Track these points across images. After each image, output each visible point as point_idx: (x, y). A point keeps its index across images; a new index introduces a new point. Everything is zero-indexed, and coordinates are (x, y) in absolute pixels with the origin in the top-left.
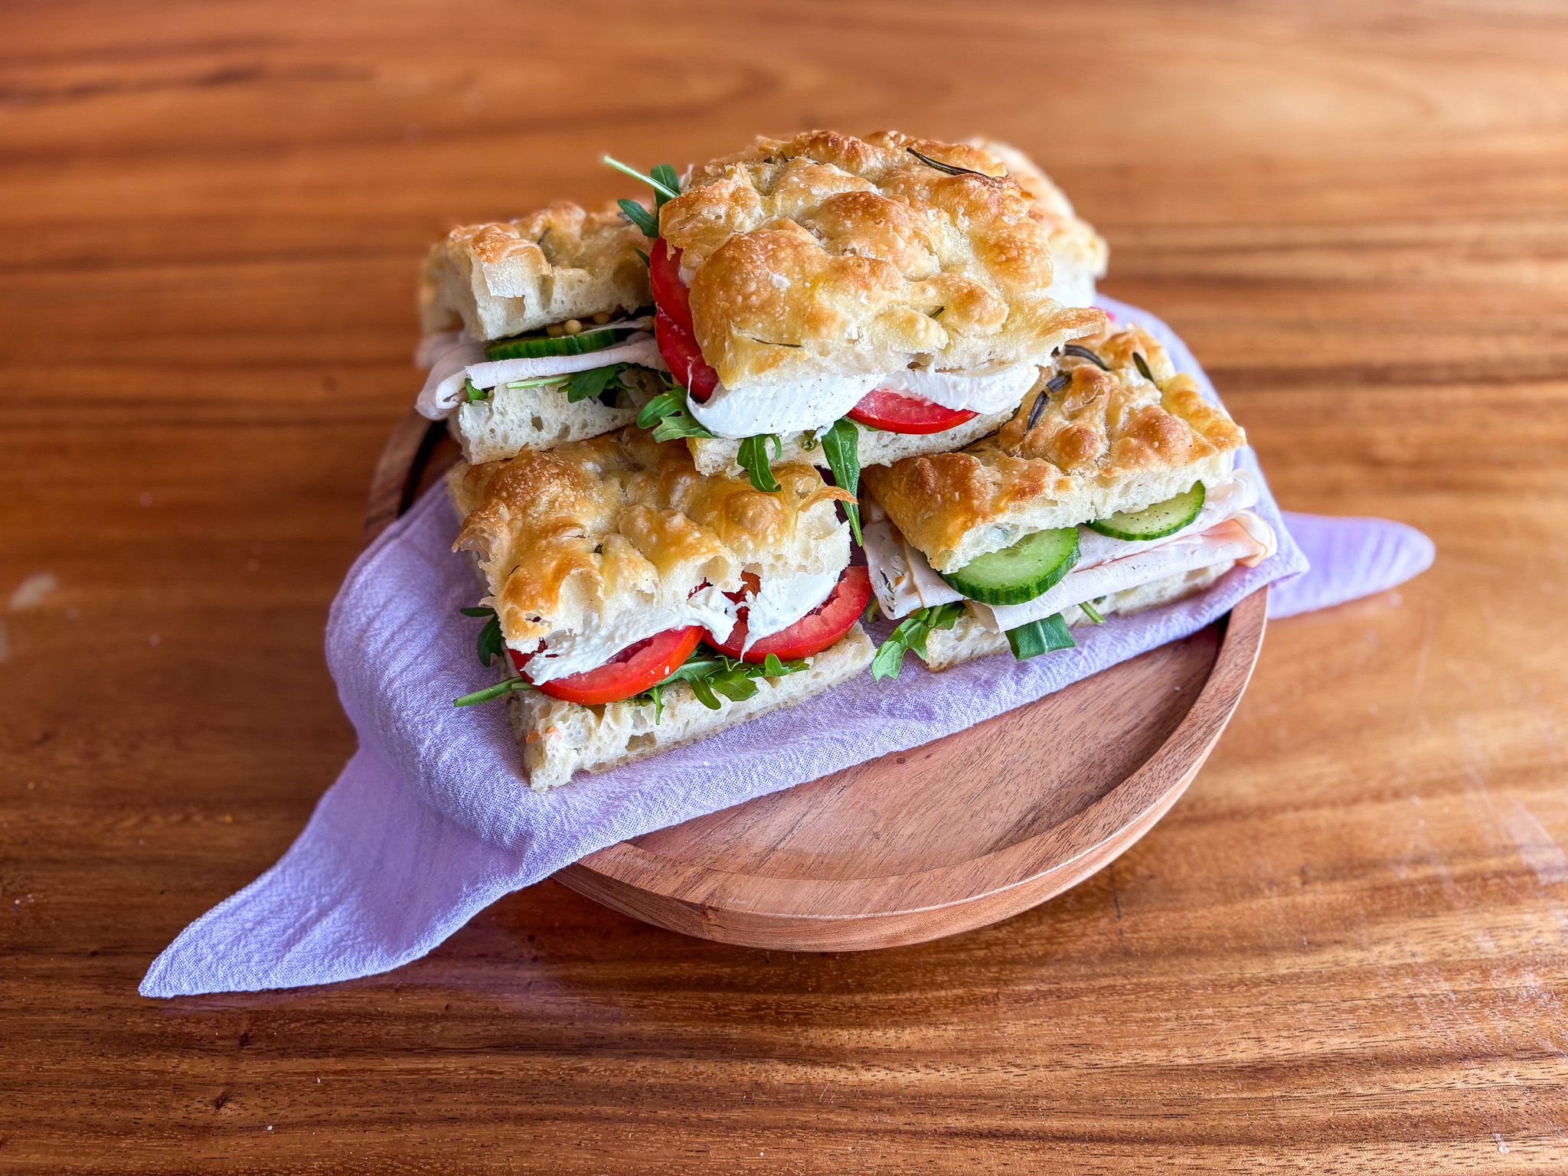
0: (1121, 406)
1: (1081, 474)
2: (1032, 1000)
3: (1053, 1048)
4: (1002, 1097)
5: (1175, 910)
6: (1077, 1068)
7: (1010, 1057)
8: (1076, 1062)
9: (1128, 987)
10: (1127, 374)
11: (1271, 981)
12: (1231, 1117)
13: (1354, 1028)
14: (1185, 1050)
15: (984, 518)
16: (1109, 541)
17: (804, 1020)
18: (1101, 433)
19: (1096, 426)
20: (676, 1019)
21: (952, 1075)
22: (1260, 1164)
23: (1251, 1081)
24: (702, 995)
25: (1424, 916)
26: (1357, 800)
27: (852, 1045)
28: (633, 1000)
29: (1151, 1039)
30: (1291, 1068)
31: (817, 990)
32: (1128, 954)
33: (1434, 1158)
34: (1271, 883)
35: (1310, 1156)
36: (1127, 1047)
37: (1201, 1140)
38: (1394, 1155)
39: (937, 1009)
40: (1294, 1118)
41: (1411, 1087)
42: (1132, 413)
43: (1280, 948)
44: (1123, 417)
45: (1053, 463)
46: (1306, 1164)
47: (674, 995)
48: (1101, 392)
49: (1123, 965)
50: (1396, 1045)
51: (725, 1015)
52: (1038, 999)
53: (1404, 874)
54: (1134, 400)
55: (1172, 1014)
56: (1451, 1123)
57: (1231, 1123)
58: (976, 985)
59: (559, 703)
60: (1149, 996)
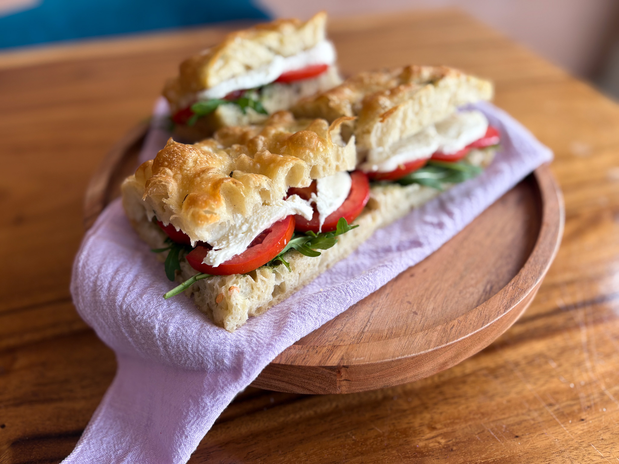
59: (229, 277)
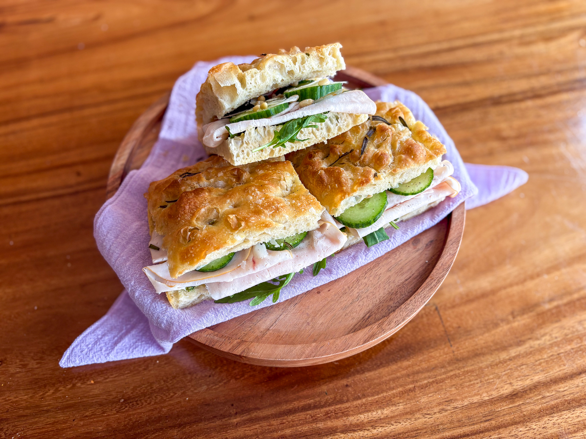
0: (397, 141)
1: (384, 172)
2: (427, 386)
3: (439, 404)
4: (426, 428)
5: (470, 339)
6: (450, 410)
7: (425, 411)
8: (449, 408)
9: (461, 373)
10: (398, 126)
11: (510, 359)
12: (507, 416)
13: (542, 371)
14: (486, 394)
15: (349, 195)
16: (399, 196)
17: (345, 414)
18: (390, 153)
19: (388, 151)
20: (297, 425)
21: (406, 424)
22: (520, 431)
23: (511, 400)
24: (305, 413)
25: (557, 322)
26: (524, 280)
27: (366, 420)
28: (279, 421)
29: (474, 392)
30: (523, 392)
31: (348, 401)
32: (458, 360)
33: (578, 414)
34: (502, 320)
35: (537, 424)
36: (466, 397)
37: (499, 427)
38: (564, 416)
39: (394, 398)
40: (528, 411)
41: (565, 389)
42: (401, 143)
43: (511, 346)
44: (398, 145)
45: (373, 168)
46: (536, 427)
47: (294, 415)
48: (388, 136)
49: (457, 365)
50: (557, 374)
51: (316, 419)
52: (430, 386)
53: (547, 306)
54: (402, 138)
55: (478, 381)
56: (581, 400)
57: (508, 418)
58: (406, 385)
60: (469, 375)
